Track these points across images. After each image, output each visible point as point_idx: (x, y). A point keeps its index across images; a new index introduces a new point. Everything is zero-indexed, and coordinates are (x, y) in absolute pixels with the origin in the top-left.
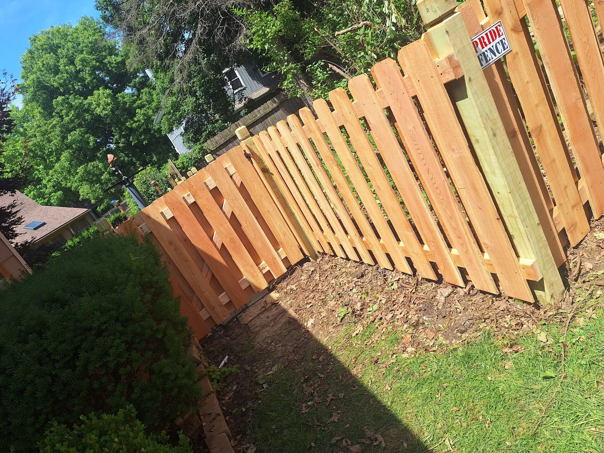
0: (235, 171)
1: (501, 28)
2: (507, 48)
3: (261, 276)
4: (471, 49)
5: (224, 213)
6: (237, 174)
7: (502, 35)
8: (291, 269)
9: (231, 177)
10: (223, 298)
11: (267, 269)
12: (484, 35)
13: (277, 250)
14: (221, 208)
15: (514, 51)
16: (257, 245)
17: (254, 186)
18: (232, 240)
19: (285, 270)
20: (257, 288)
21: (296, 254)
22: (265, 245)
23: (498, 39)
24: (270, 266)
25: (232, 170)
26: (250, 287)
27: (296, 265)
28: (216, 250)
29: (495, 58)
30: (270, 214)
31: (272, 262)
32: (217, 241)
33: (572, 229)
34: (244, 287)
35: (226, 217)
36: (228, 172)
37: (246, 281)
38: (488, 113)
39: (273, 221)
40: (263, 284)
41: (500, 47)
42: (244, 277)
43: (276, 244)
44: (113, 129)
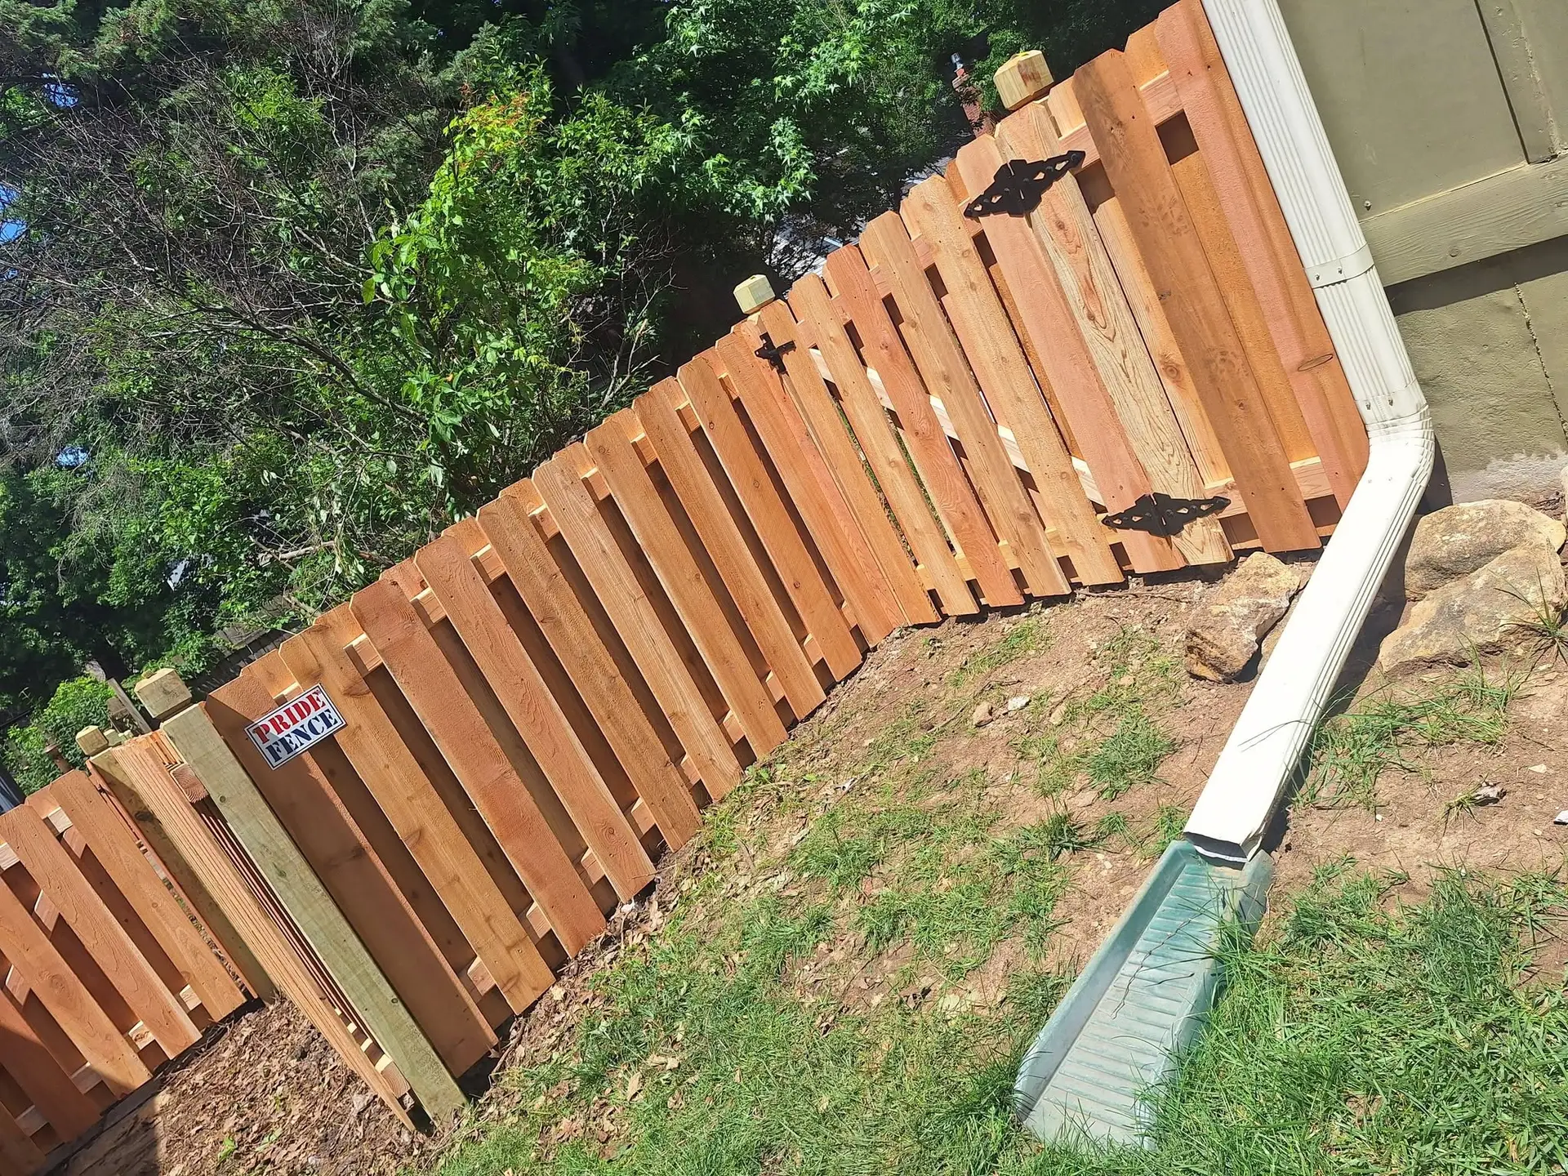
0: (70, 823)
1: (321, 696)
2: (336, 722)
3: (132, 1056)
4: (224, 753)
5: (37, 920)
6: (74, 829)
7: (324, 704)
8: (213, 1031)
9: (60, 837)
10: (29, 1121)
11: (150, 1037)
12: (282, 713)
13: (175, 990)
14: (31, 911)
15: (352, 725)
16: (122, 984)
17: (117, 852)
18: (56, 980)
19: (196, 1035)
20: (120, 1086)
21: (226, 995)
22: (143, 981)
23: (314, 713)
24: (156, 1032)
25: (62, 822)
26: (103, 1086)
27: (223, 1021)
28: (11, 1008)
29: (306, 743)
30: (158, 911)
31: (165, 1021)
32: (15, 987)
33: (509, 985)
34: (85, 1087)
35: (43, 928)
36: (52, 827)
37: (91, 1071)
38: (266, 843)
39: (166, 926)
40: (138, 1075)
41: (319, 725)
42: (88, 1064)
43: (174, 979)
44: (8, 563)
